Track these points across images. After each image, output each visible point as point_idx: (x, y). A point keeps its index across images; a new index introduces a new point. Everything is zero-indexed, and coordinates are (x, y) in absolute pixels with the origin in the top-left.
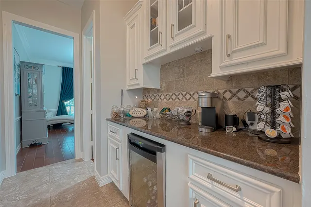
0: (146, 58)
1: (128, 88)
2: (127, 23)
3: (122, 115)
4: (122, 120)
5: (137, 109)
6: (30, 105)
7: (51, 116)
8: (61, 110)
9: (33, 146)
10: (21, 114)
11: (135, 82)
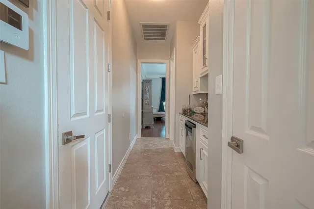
0: (201, 74)
1: (194, 93)
2: (194, 49)
3: (189, 111)
4: (189, 114)
5: (198, 107)
6: (146, 104)
7: (155, 111)
8: (161, 109)
9: (147, 127)
10: (142, 109)
11: (196, 89)
